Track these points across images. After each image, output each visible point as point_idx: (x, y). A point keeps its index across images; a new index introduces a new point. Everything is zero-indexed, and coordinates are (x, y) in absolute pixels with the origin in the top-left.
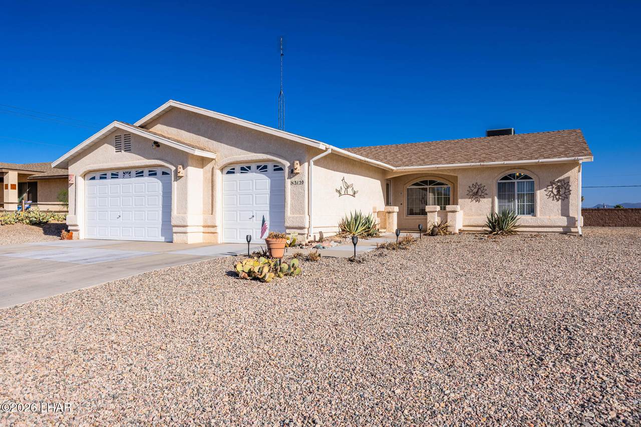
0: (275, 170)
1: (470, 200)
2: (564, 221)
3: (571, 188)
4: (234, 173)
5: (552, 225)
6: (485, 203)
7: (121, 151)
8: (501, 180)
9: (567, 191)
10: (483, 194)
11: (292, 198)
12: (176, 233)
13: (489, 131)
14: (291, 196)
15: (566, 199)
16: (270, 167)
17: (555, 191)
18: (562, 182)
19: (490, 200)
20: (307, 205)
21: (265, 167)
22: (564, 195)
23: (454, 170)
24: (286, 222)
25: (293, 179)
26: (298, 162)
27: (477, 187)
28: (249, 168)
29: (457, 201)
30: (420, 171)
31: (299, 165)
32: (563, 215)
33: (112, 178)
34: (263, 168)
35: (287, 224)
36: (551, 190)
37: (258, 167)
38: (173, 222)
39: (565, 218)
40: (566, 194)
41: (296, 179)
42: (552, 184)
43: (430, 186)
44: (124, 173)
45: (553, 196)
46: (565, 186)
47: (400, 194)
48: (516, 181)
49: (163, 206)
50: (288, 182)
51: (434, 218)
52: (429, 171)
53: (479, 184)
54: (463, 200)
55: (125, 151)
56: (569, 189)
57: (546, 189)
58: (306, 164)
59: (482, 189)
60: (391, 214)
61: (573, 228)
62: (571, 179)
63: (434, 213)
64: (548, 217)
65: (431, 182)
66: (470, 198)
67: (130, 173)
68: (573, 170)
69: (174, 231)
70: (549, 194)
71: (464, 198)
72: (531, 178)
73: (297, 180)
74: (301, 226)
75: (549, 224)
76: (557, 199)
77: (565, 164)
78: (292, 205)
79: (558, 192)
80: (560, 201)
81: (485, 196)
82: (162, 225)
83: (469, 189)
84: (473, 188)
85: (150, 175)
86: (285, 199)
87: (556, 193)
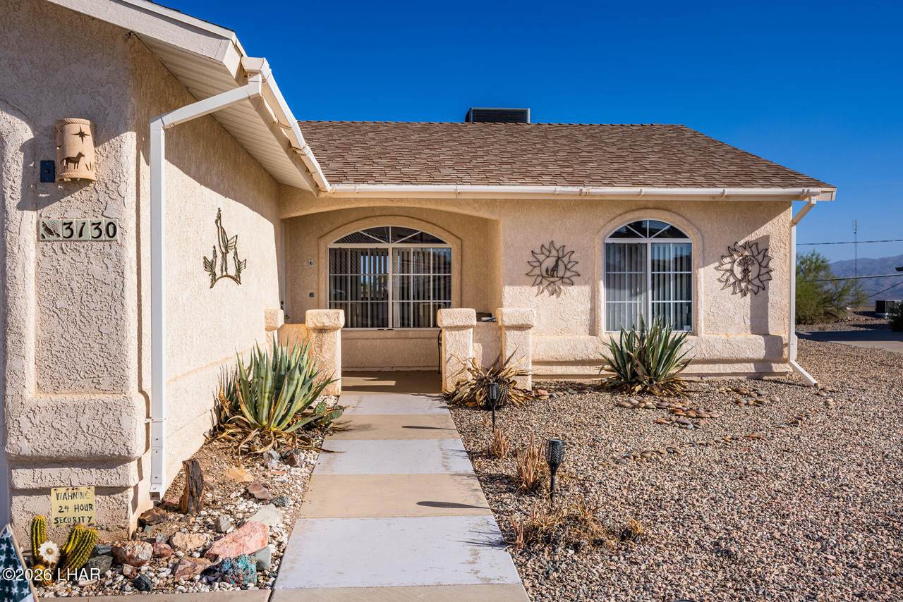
1: (535, 289)
2: (756, 347)
3: (771, 265)
5: (734, 356)
6: (576, 298)
8: (613, 236)
9: (763, 271)
10: (568, 274)
11: (49, 309)
13: (478, 111)
14: (40, 297)
15: (761, 291)
17: (738, 270)
18: (754, 248)
19: (586, 289)
20: (135, 342)
22: (756, 282)
23: (492, 203)
24: (13, 432)
25: (54, 213)
26: (85, 125)
27: (554, 253)
29: (501, 291)
30: (392, 200)
31: (89, 140)
32: (754, 331)
35: (21, 444)
36: (728, 266)
39: (761, 340)
40: (761, 278)
41: (73, 209)
42: (731, 251)
43: (396, 245)
45: (734, 283)
46: (760, 257)
47: (305, 263)
48: (649, 241)
50: (25, 225)
51: (466, 346)
52: (420, 200)
53: (558, 245)
54: (517, 289)
56: (767, 266)
57: (717, 264)
58: (129, 139)
59: (566, 260)
60: (326, 336)
61: (778, 362)
62: (772, 242)
63: (464, 332)
64: (724, 337)
65: (399, 234)
66: (533, 285)
68: (775, 220)
70: (725, 277)
71: (520, 284)
72: (684, 236)
73: (75, 216)
74: (108, 449)
75: (726, 356)
76: (741, 291)
77: (759, 204)
78: (45, 343)
79: (746, 271)
80: (749, 295)
81: (574, 279)
83: (532, 259)
84: (541, 258)
86: (5, 315)
87: (739, 276)
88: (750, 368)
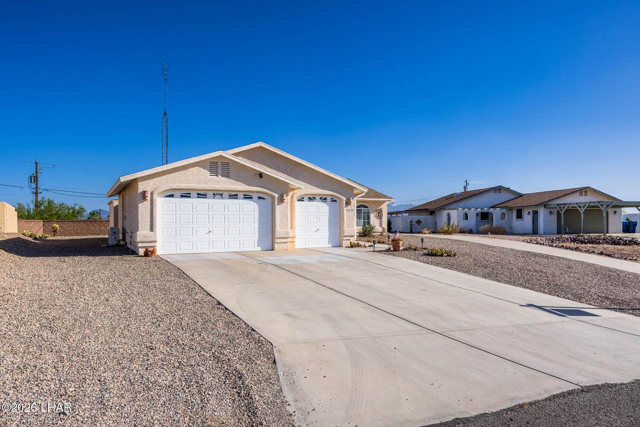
0: (332, 201)
2: (381, 230)
3: (383, 213)
4: (303, 200)
7: (217, 176)
9: (381, 215)
11: (347, 219)
12: (277, 243)
15: (381, 219)
16: (329, 199)
18: (380, 210)
21: (326, 199)
22: (380, 217)
25: (347, 208)
28: (315, 198)
32: (380, 226)
33: (198, 197)
34: (324, 199)
35: (345, 234)
36: (376, 214)
37: (321, 198)
38: (277, 235)
39: (381, 228)
42: (376, 211)
44: (214, 194)
46: (381, 212)
48: (363, 209)
49: (259, 223)
50: (345, 209)
55: (222, 176)
57: (374, 213)
62: (383, 209)
67: (222, 194)
68: (383, 205)
69: (277, 242)
70: (375, 216)
72: (368, 208)
73: (349, 208)
76: (378, 218)
77: (380, 202)
78: (347, 223)
79: (379, 215)
82: (258, 238)
85: (244, 198)
86: (342, 220)
87: (377, 216)
88: (379, 234)
